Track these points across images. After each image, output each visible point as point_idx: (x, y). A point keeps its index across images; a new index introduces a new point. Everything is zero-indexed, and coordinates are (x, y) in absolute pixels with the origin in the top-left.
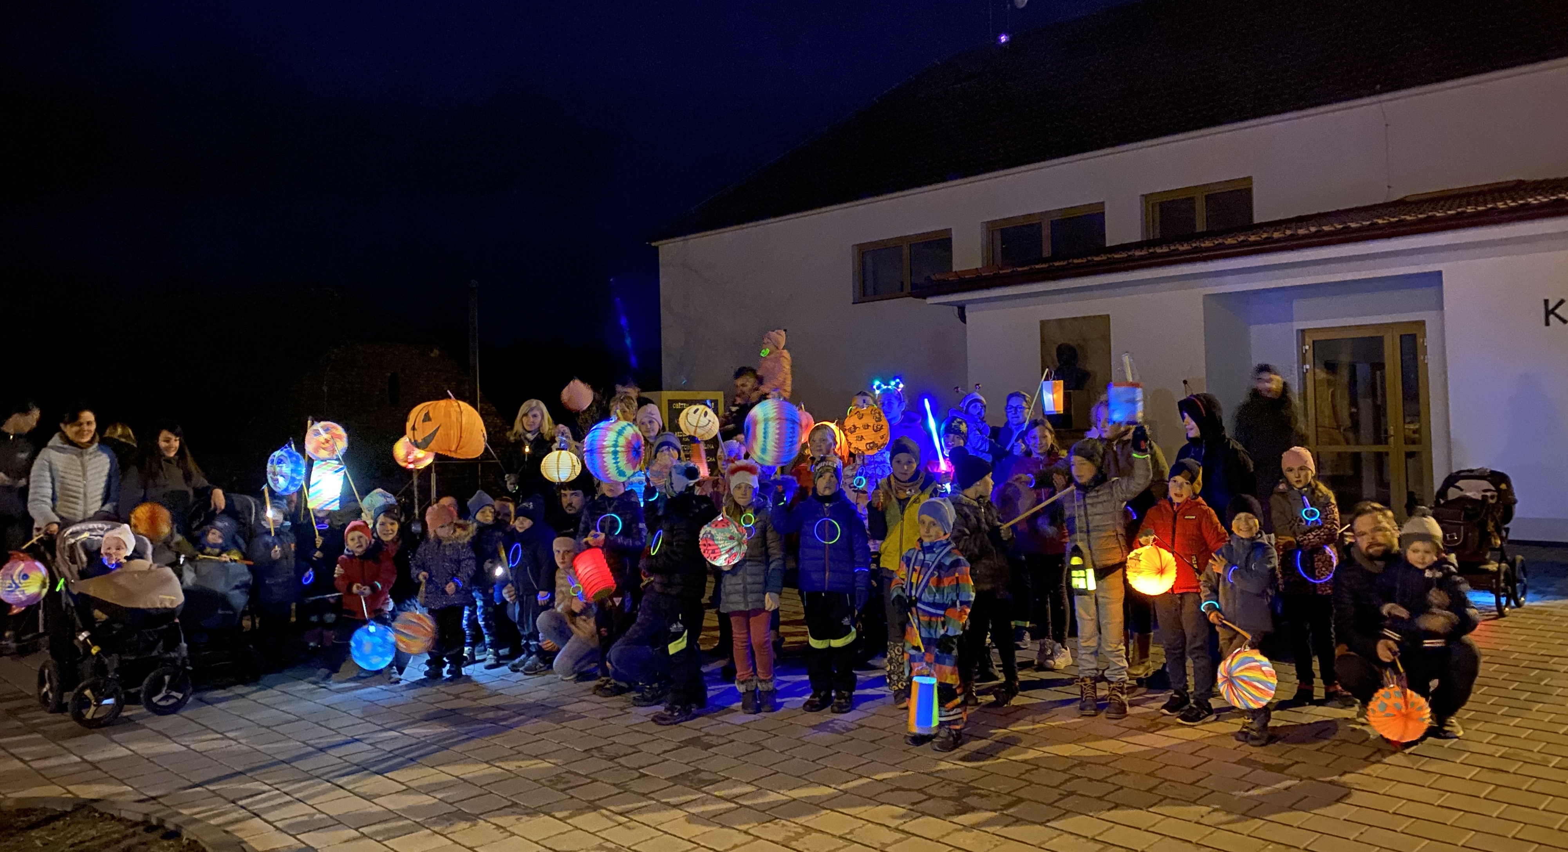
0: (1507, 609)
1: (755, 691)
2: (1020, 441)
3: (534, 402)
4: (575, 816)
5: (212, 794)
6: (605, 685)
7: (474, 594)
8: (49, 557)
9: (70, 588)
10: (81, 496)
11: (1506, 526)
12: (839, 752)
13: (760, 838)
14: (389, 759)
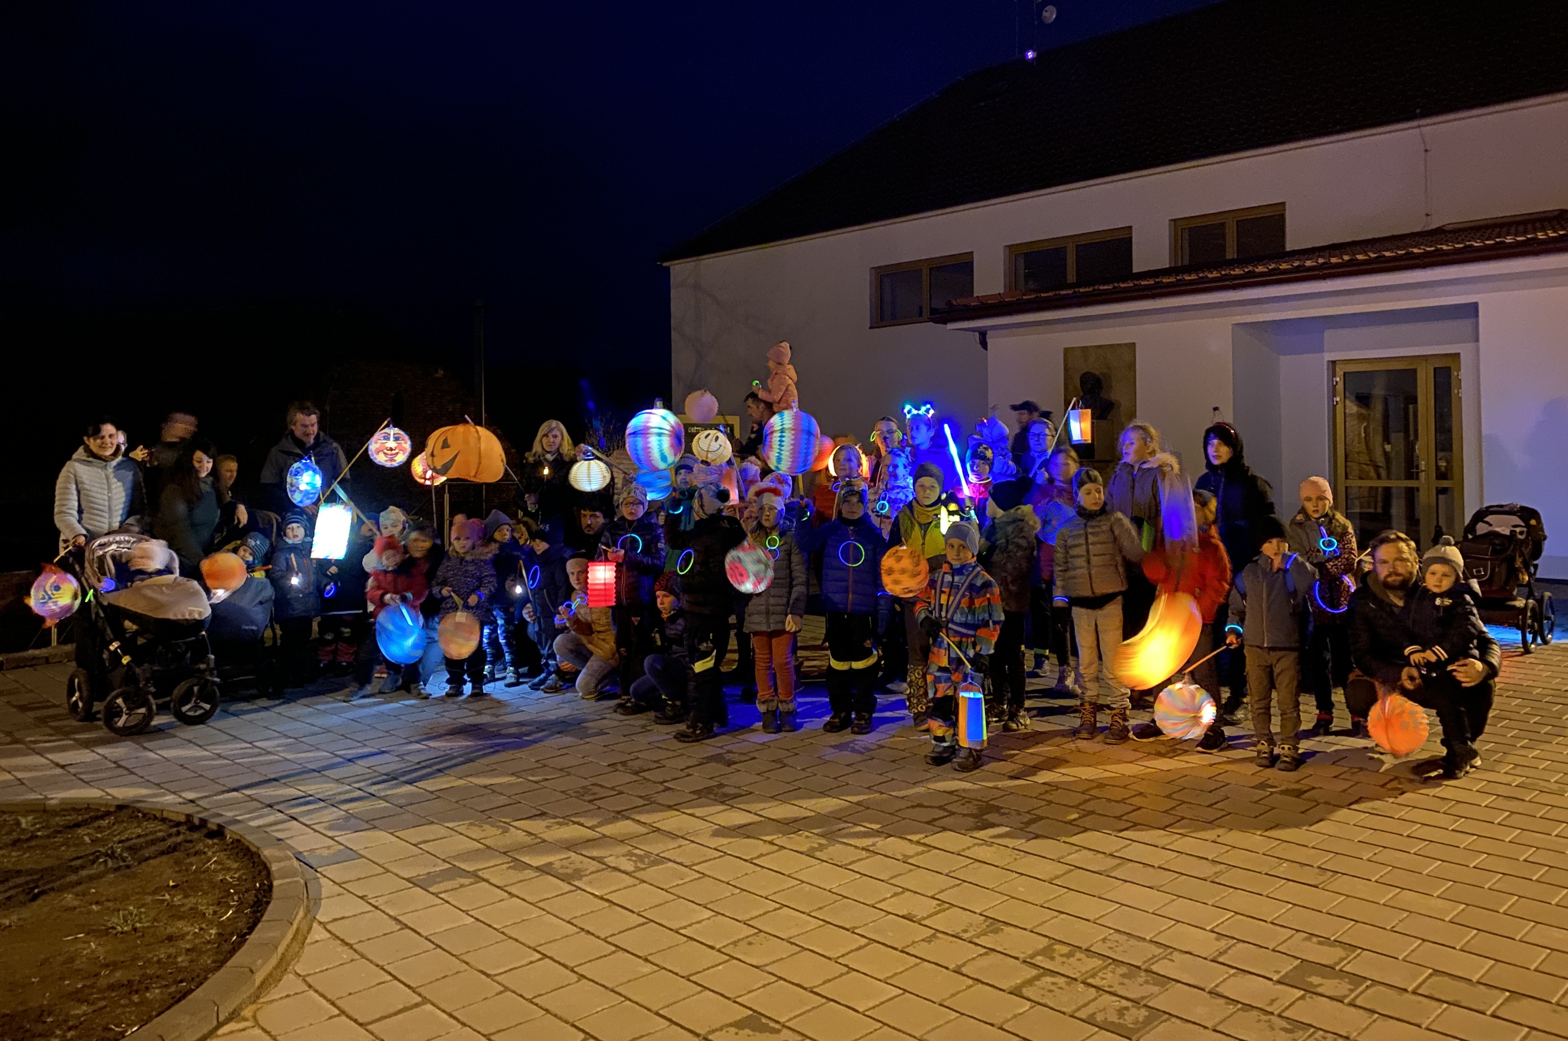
0: (1533, 646)
1: (776, 711)
2: (1043, 470)
3: (554, 423)
4: (603, 825)
5: (248, 799)
6: (626, 703)
7: (495, 613)
8: (77, 568)
9: (101, 599)
10: (106, 509)
11: (1535, 562)
12: (860, 771)
13: (785, 848)
14: (416, 770)
